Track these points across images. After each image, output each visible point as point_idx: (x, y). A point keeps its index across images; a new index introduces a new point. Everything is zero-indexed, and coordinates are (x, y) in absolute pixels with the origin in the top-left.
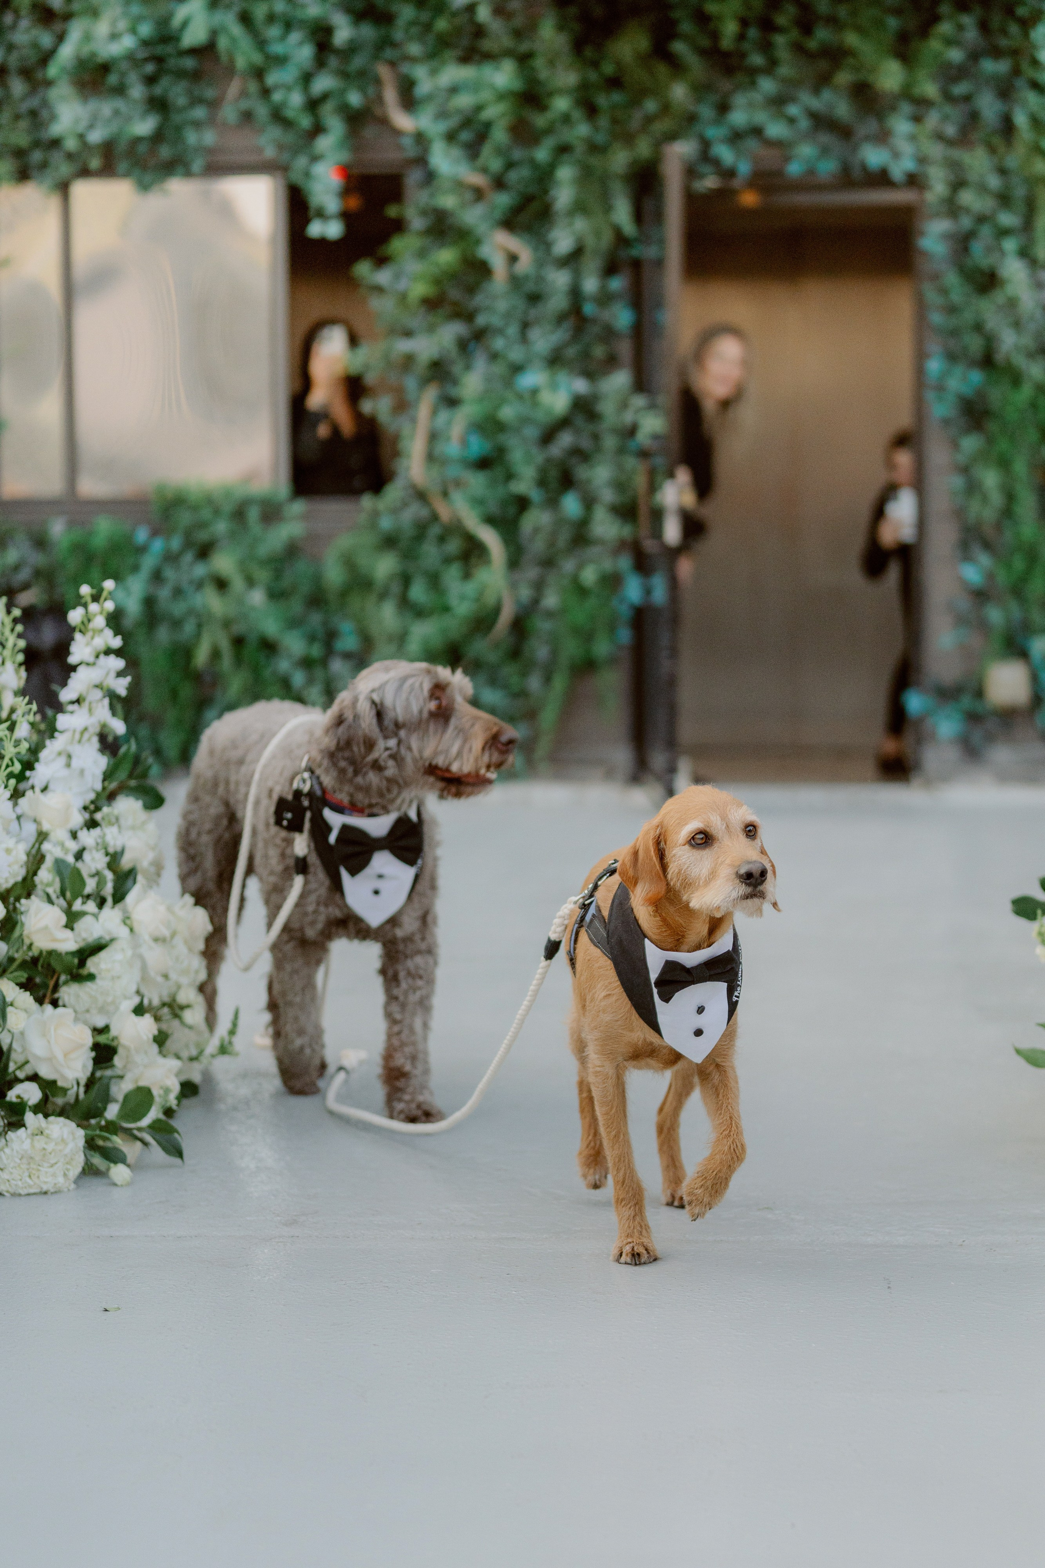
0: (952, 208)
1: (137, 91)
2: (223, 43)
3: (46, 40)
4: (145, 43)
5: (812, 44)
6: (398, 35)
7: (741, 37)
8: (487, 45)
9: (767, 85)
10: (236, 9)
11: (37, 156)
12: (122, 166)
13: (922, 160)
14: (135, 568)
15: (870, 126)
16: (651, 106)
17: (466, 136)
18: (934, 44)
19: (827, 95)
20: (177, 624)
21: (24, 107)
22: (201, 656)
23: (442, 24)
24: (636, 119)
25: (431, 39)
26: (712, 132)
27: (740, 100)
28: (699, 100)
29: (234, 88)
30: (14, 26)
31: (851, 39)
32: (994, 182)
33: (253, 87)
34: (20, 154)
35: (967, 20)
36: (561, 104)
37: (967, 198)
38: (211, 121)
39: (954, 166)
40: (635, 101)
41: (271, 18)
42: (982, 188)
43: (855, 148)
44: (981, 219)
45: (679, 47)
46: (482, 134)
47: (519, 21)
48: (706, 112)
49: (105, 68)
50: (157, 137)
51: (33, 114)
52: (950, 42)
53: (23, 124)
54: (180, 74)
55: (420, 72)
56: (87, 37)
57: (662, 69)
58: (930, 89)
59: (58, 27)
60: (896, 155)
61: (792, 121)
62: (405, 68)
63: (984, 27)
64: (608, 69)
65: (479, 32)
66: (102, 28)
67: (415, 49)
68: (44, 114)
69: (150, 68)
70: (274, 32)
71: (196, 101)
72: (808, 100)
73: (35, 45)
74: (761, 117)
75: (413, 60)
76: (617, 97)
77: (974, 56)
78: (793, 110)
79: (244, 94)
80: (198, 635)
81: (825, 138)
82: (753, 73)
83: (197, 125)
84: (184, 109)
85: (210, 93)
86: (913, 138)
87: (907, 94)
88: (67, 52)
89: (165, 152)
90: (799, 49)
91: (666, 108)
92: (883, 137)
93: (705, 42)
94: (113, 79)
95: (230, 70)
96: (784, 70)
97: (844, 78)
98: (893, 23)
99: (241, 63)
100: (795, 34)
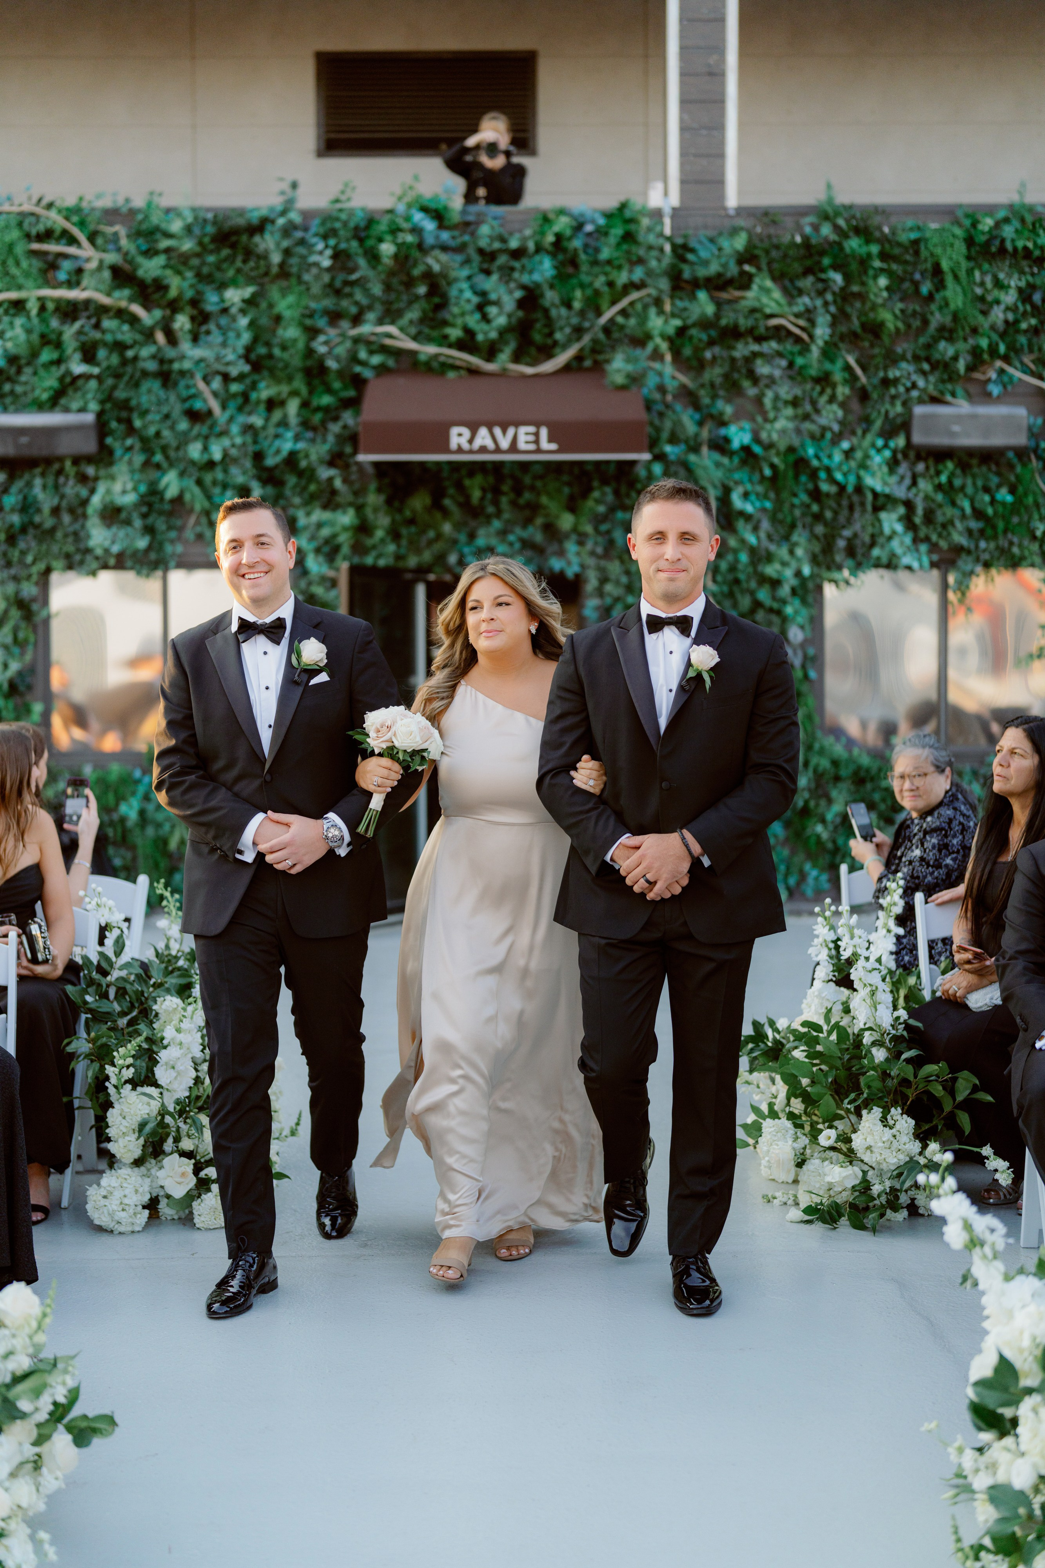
0: (600, 592)
1: (138, 523)
2: (187, 497)
3: (84, 493)
4: (142, 496)
5: (522, 501)
6: (288, 492)
7: (482, 499)
8: (339, 499)
9: (497, 524)
10: (194, 478)
11: (78, 557)
12: (129, 563)
13: (583, 566)
14: (133, 794)
15: (554, 547)
16: (431, 534)
17: (326, 549)
18: (590, 503)
19: (531, 529)
20: (158, 825)
21: (71, 529)
22: (173, 844)
23: (313, 487)
24: (424, 540)
25: (306, 495)
26: (466, 550)
27: (481, 532)
28: (459, 531)
29: (192, 520)
30: (65, 484)
31: (544, 500)
32: (624, 579)
33: (204, 520)
34: (68, 556)
35: (608, 490)
36: (379, 534)
37: (609, 588)
38: (179, 538)
39: (602, 570)
40: (423, 532)
41: (215, 483)
42: (617, 583)
43: (546, 560)
44: (617, 600)
45: (447, 502)
46: (336, 549)
47: (357, 486)
48: (463, 538)
49: (118, 510)
50: (149, 548)
51: (76, 534)
52: (598, 502)
53: (70, 539)
54: (161, 513)
55: (301, 515)
56: (108, 492)
57: (438, 515)
58: (589, 529)
59: (91, 484)
60: (569, 563)
61: (511, 544)
62: (291, 511)
63: (617, 493)
64: (408, 513)
65: (334, 492)
66: (117, 487)
67: (297, 500)
68: (82, 534)
69: (144, 509)
70: (217, 490)
71: (170, 528)
72: (519, 531)
73: (77, 495)
74: (493, 541)
75: (297, 507)
76: (413, 529)
77: (612, 510)
78: (511, 538)
79: (197, 523)
80: (172, 832)
81: (529, 553)
82: (488, 519)
83: (172, 542)
84: (163, 533)
85: (179, 523)
86: (578, 554)
87: (575, 530)
88: (96, 500)
89: (153, 556)
90: (514, 503)
91: (439, 536)
92: (561, 553)
93: (461, 499)
94: (123, 515)
95: (191, 511)
96: (506, 516)
97: (539, 521)
98: (566, 490)
99: (198, 507)
100: (512, 496)
